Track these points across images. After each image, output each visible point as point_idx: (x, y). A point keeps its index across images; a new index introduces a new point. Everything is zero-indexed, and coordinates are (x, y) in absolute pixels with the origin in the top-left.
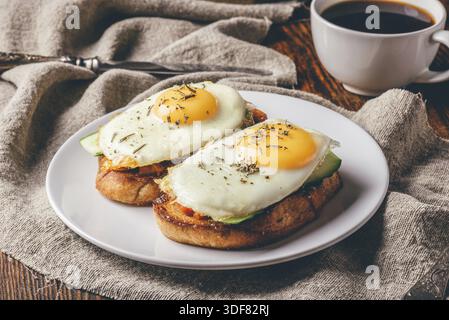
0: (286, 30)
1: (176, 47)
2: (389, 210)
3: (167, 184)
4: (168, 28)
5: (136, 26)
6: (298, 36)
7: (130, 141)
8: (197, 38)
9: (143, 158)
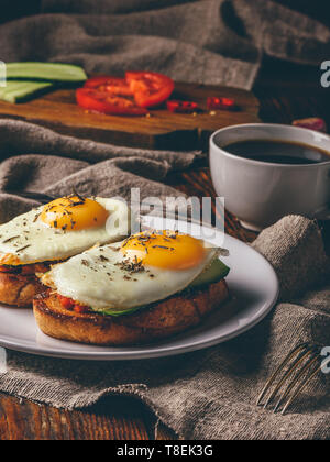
0: (186, 176)
1: (71, 179)
2: (277, 317)
3: (47, 277)
4: (64, 166)
5: (31, 162)
6: (197, 181)
7: (15, 242)
8: (92, 171)
9: (26, 256)
